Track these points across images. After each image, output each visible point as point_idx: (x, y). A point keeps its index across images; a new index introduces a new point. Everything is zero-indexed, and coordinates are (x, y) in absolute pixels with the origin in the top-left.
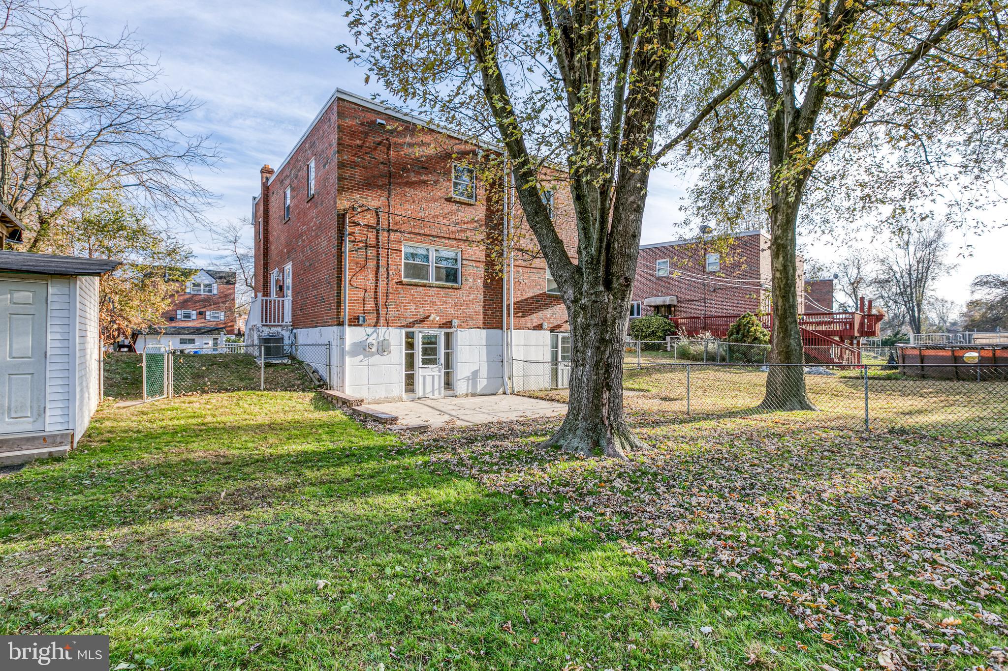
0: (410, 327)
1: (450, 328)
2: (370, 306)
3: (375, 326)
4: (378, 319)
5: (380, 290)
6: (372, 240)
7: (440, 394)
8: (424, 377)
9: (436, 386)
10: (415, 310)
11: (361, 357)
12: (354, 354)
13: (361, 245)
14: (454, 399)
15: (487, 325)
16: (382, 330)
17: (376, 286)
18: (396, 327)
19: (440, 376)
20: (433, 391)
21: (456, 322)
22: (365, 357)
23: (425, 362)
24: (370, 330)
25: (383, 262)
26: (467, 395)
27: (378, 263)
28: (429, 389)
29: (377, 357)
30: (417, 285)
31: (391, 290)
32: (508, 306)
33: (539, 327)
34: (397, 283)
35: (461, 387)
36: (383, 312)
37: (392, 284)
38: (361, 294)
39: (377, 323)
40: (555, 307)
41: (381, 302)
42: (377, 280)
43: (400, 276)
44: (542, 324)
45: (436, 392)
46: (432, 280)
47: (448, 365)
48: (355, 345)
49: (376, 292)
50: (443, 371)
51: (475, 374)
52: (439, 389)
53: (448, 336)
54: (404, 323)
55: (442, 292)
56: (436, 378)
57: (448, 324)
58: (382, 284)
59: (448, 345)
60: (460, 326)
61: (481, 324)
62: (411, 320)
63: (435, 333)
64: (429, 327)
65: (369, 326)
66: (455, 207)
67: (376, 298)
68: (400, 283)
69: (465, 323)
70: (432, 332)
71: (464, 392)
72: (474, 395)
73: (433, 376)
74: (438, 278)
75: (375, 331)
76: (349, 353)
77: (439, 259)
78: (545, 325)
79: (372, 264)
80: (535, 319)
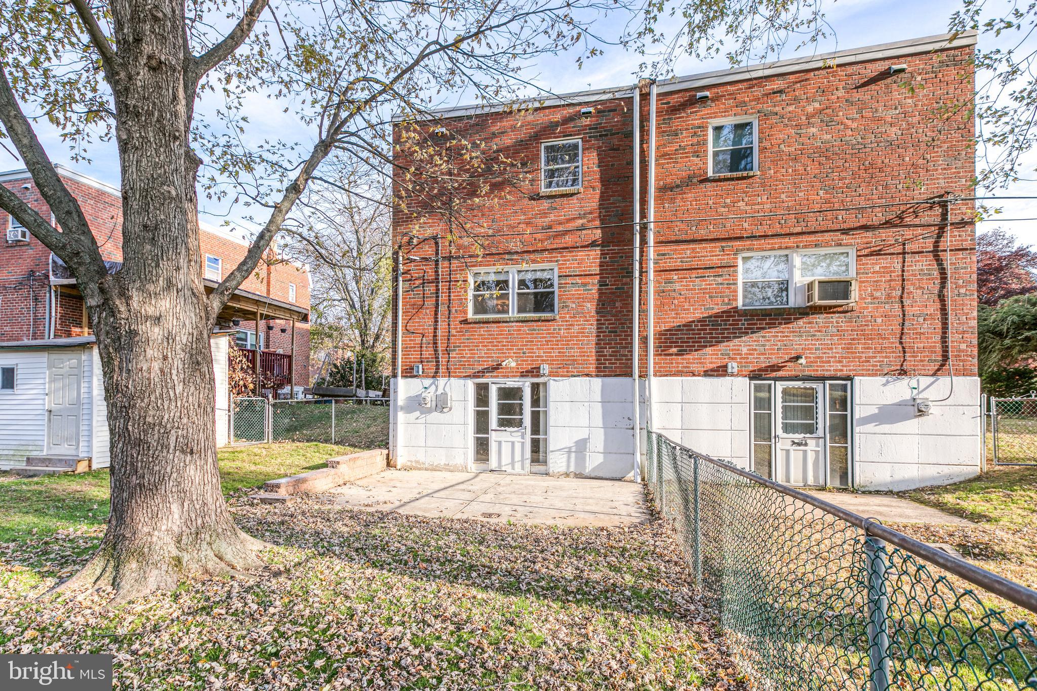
0: (478, 377)
1: (538, 376)
2: (428, 353)
3: (434, 377)
4: (438, 369)
5: (439, 333)
6: (430, 275)
7: (523, 468)
8: (500, 443)
9: (518, 457)
10: (483, 355)
11: (417, 413)
12: (408, 409)
13: (417, 282)
14: (545, 477)
15: (602, 371)
16: (442, 381)
17: (436, 329)
18: (460, 377)
19: (523, 443)
20: (513, 463)
21: (545, 369)
22: (422, 414)
23: (503, 423)
24: (427, 382)
25: (443, 297)
26: (567, 475)
27: (437, 301)
28: (506, 459)
29: (435, 415)
30: (487, 322)
31: (453, 332)
32: (644, 340)
33: (721, 371)
34: (461, 322)
35: (557, 462)
36: (443, 360)
37: (455, 324)
38: (418, 340)
39: (436, 373)
40: (762, 333)
41: (441, 348)
42: (436, 321)
43: (466, 312)
44: (726, 366)
45: (518, 466)
46: (513, 313)
47: (536, 429)
48: (410, 399)
49: (435, 336)
50: (528, 437)
51: (581, 446)
52: (523, 460)
53: (535, 387)
54: (470, 372)
55: (525, 328)
56: (518, 447)
57: (534, 372)
58: (442, 325)
59: (535, 402)
60: (552, 374)
61: (592, 369)
62: (480, 368)
63: (516, 385)
64: (504, 377)
65: (427, 377)
66: (546, 204)
67: (435, 343)
68: (465, 322)
69: (565, 369)
70: (511, 383)
71: (563, 469)
72: (579, 476)
73: (513, 443)
74: (521, 310)
75: (433, 383)
76: (402, 408)
77: (522, 283)
78: (733, 366)
79: (430, 303)
80: (710, 356)
